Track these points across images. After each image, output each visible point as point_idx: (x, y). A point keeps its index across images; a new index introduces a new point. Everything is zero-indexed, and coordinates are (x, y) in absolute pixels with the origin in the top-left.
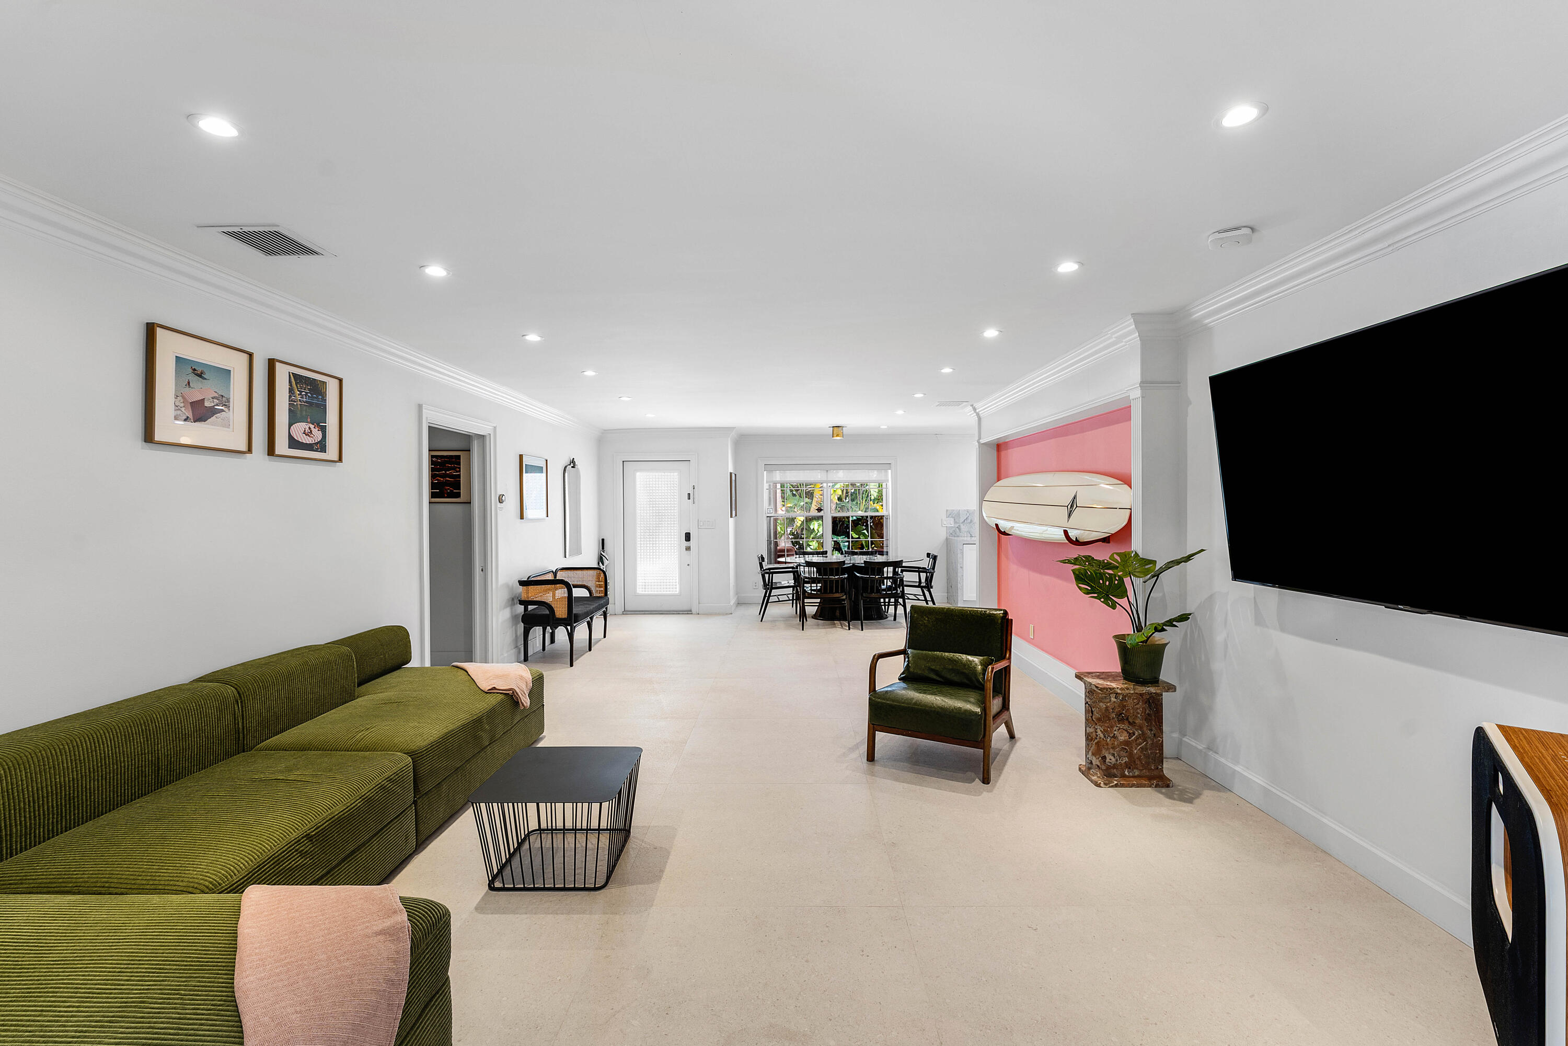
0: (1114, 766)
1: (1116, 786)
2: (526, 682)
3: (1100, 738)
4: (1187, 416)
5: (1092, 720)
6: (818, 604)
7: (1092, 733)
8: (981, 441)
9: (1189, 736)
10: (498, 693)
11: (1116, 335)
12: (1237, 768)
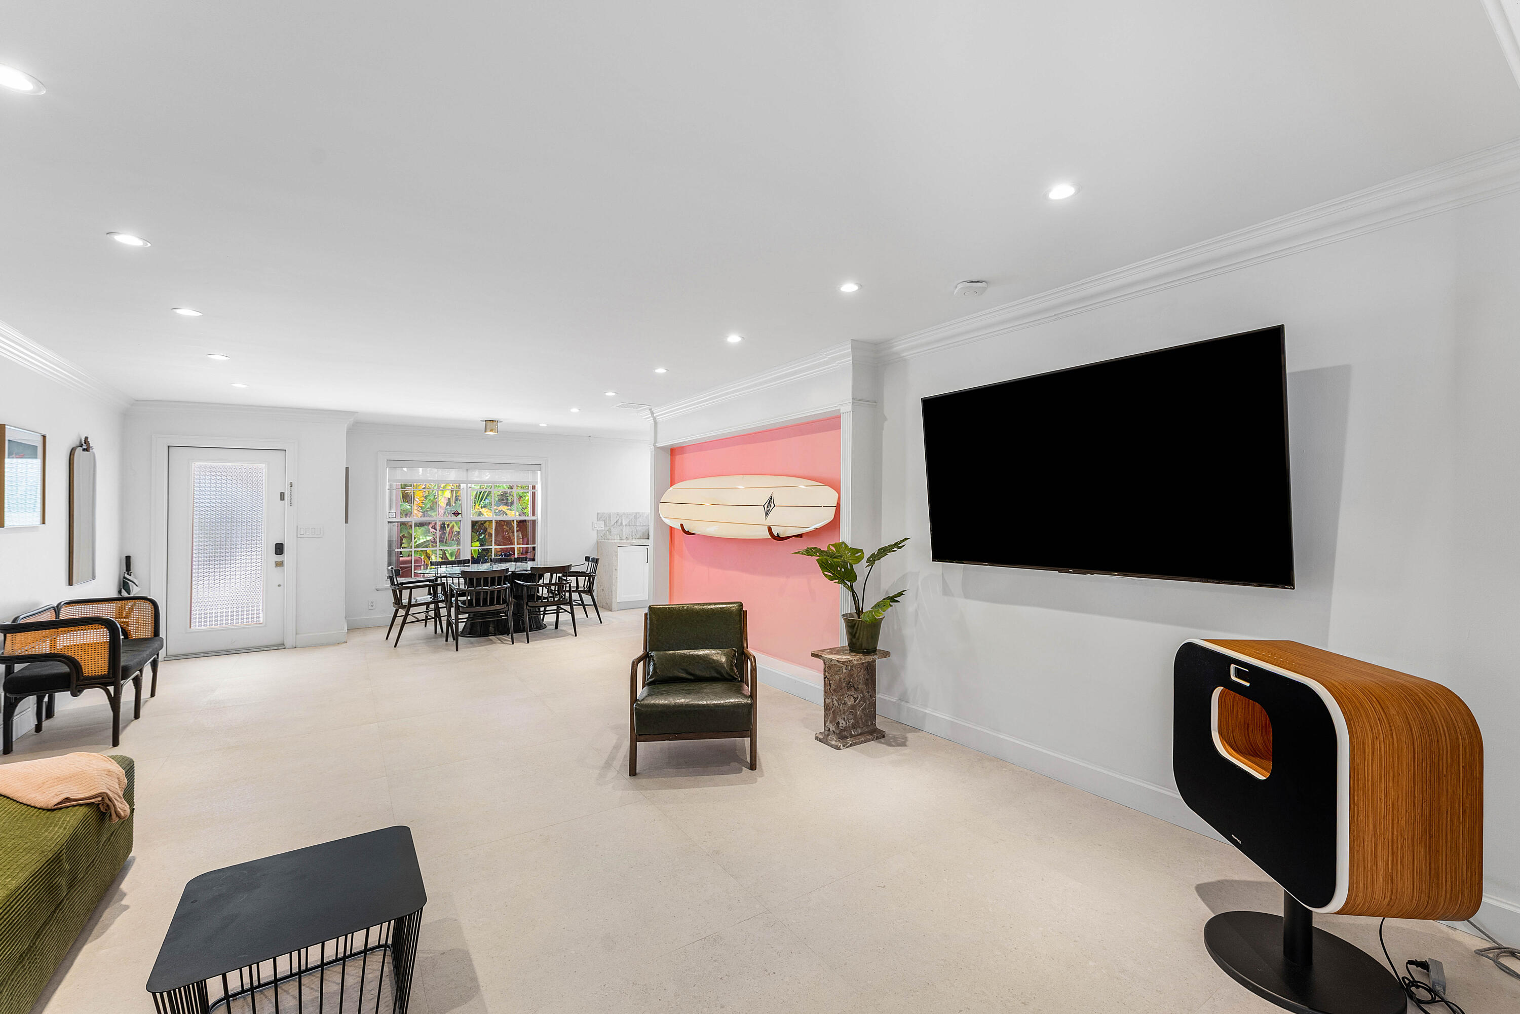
0: (845, 729)
1: (851, 745)
2: (118, 778)
3: (835, 706)
4: (883, 429)
5: (830, 692)
6: (466, 620)
7: (830, 703)
8: (657, 444)
9: (882, 693)
10: (74, 806)
11: (829, 357)
12: (927, 711)
